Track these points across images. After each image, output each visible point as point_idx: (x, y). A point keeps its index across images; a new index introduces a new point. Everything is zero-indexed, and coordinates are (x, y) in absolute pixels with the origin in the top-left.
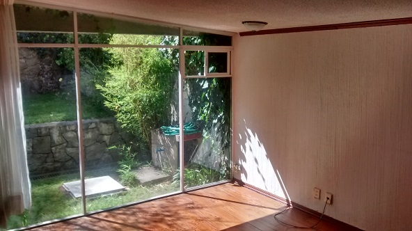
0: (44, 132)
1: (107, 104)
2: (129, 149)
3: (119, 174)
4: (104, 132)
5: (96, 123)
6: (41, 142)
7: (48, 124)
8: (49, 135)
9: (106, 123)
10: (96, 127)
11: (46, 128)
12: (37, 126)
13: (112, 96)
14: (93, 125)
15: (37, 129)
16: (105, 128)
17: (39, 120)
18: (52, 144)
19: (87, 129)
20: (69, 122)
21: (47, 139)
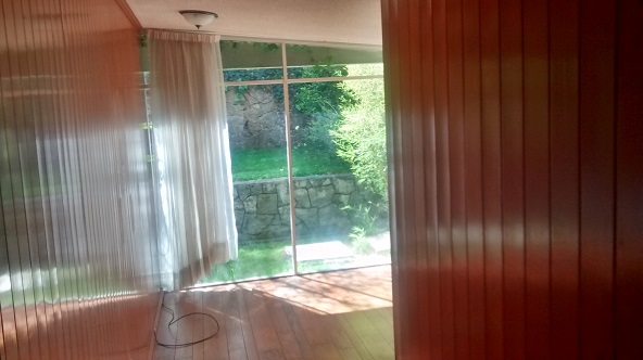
0: (269, 189)
1: (340, 153)
2: (367, 210)
3: (351, 239)
4: (340, 191)
5: (331, 179)
6: (267, 200)
7: (275, 180)
8: (276, 192)
9: (345, 179)
10: (332, 184)
11: (272, 184)
12: (263, 181)
13: (346, 144)
14: (328, 182)
15: (262, 185)
16: (341, 185)
17: (267, 175)
18: (279, 203)
19: (320, 186)
20: (299, 178)
21: (273, 197)
